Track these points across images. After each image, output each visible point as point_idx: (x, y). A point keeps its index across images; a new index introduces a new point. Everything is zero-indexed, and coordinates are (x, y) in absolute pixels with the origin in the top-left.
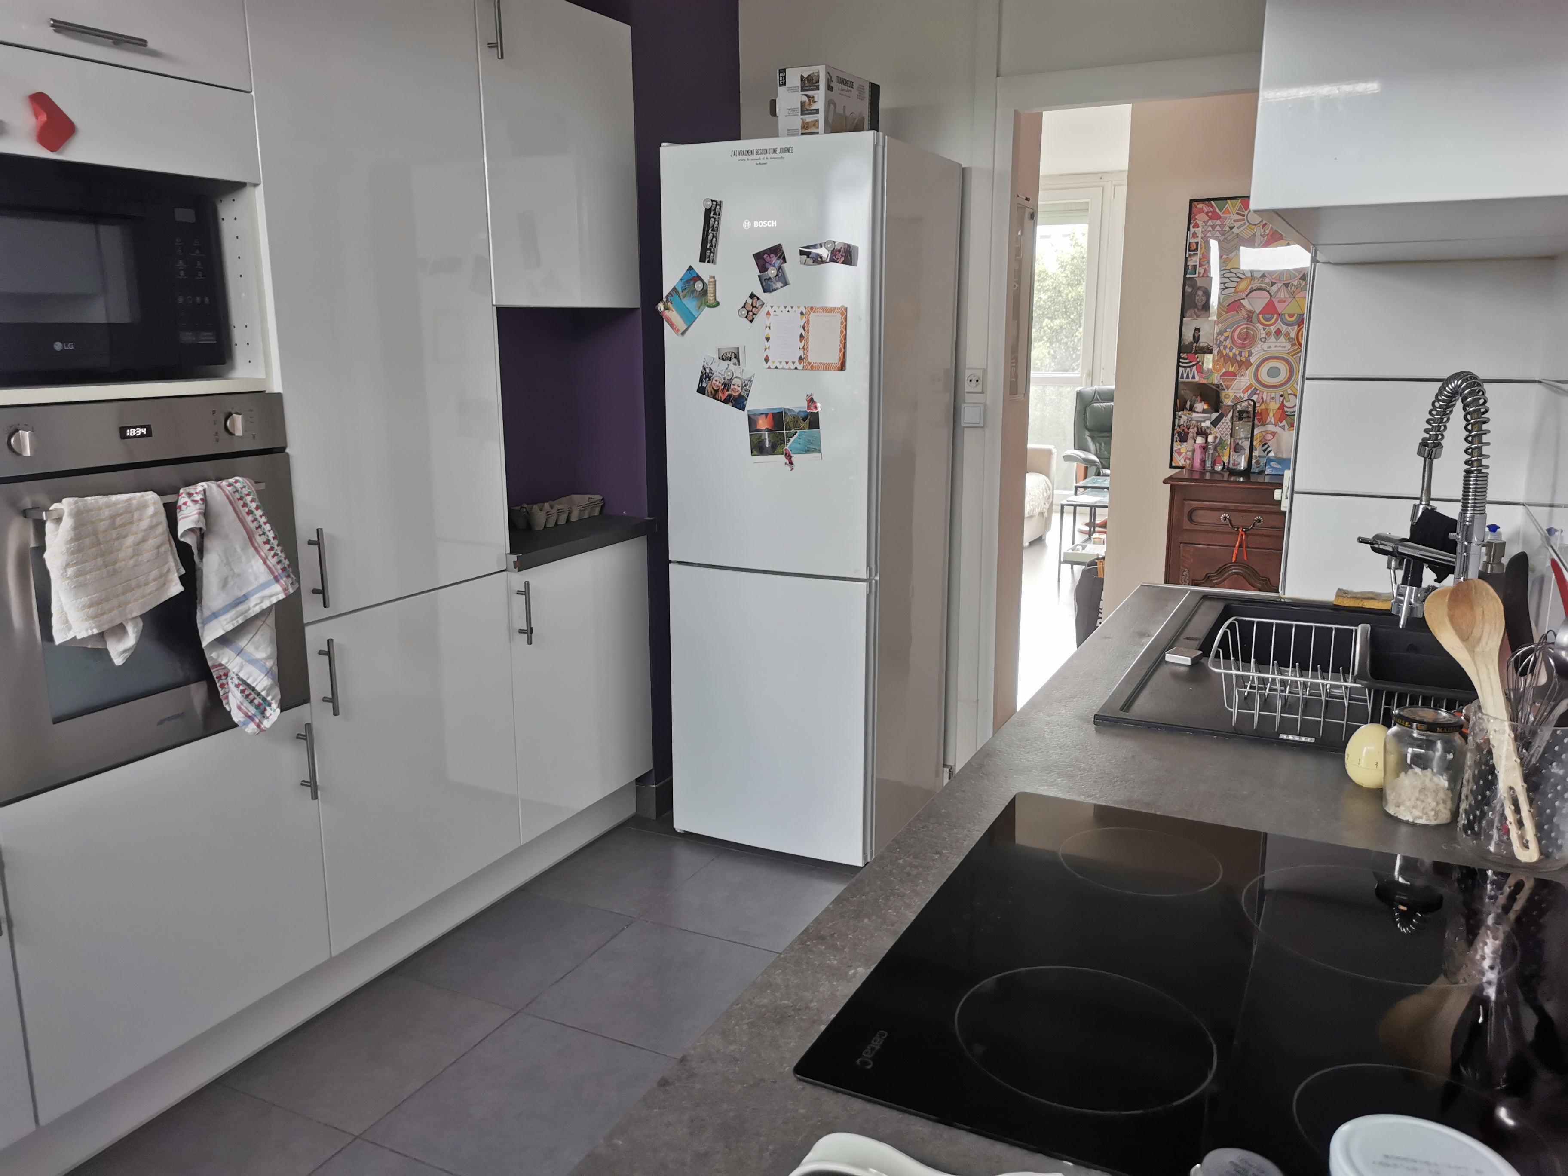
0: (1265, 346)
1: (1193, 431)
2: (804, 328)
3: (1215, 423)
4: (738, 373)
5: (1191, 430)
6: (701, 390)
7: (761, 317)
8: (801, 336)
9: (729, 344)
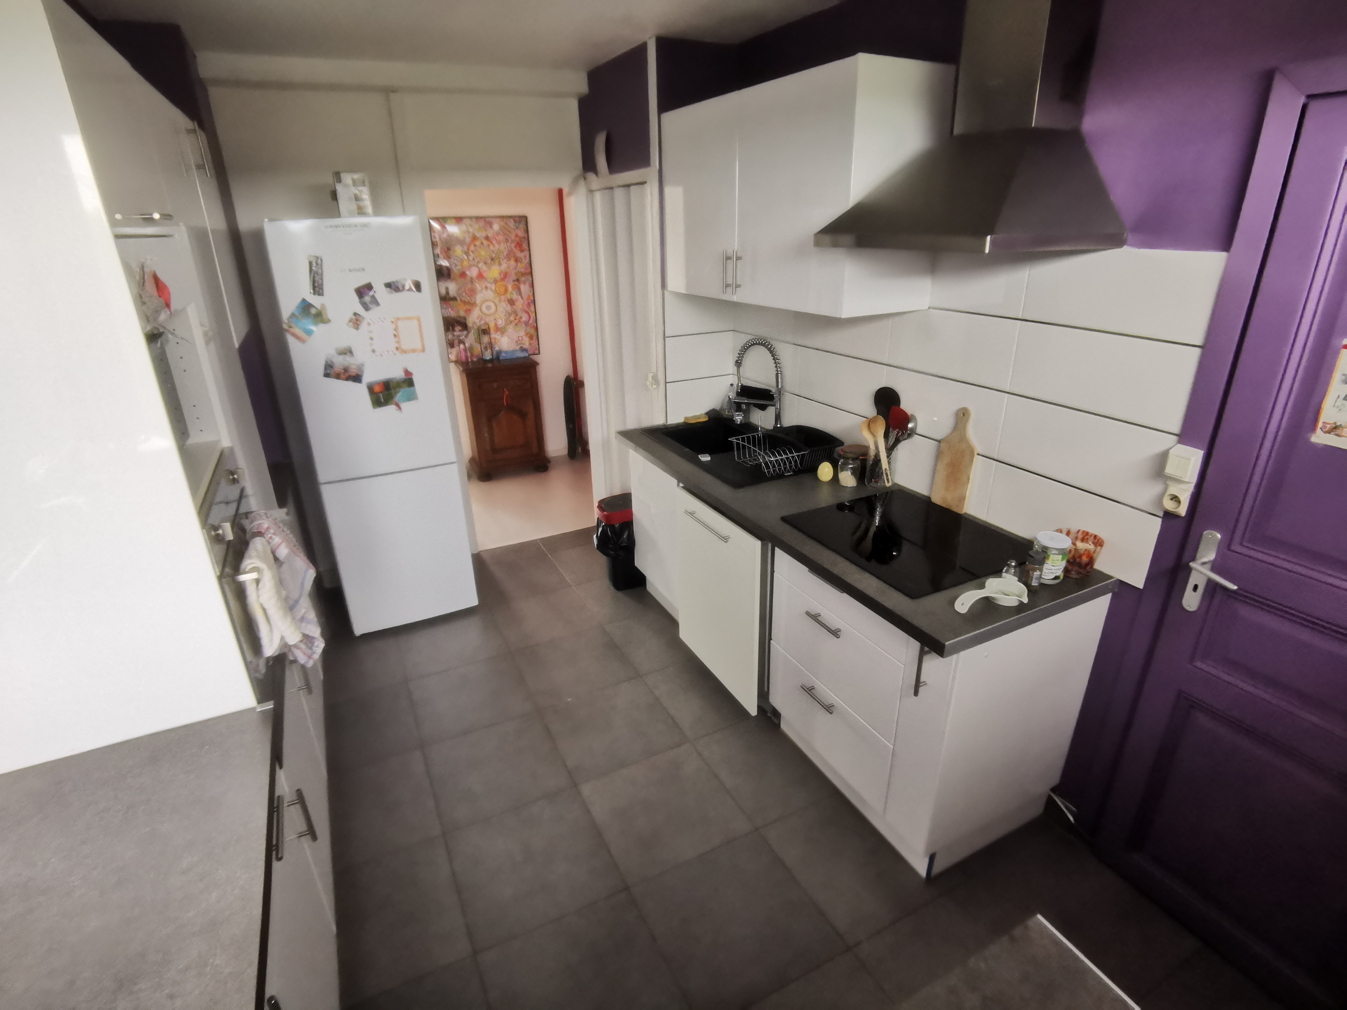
0: (482, 295)
1: (456, 342)
2: (395, 330)
3: (466, 336)
4: (352, 362)
5: (455, 341)
6: (327, 375)
7: (364, 325)
8: (395, 335)
9: (343, 344)
